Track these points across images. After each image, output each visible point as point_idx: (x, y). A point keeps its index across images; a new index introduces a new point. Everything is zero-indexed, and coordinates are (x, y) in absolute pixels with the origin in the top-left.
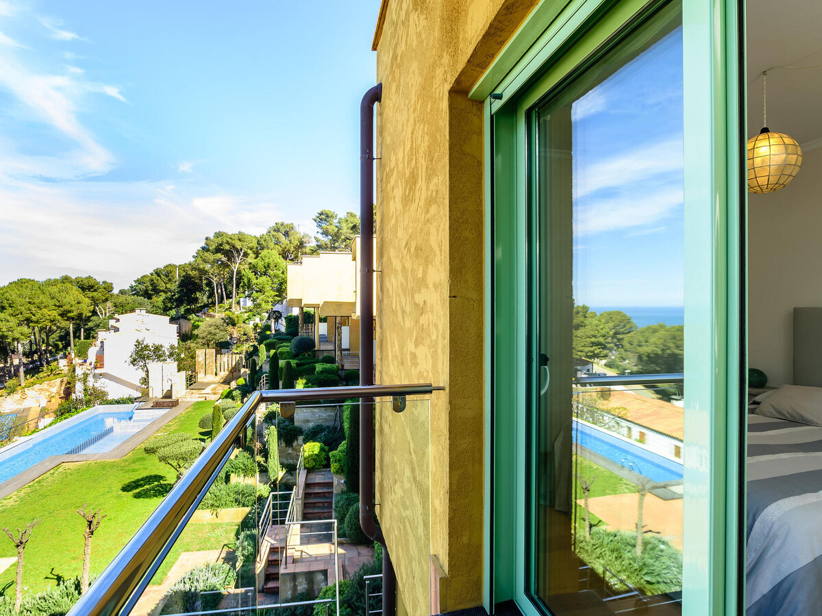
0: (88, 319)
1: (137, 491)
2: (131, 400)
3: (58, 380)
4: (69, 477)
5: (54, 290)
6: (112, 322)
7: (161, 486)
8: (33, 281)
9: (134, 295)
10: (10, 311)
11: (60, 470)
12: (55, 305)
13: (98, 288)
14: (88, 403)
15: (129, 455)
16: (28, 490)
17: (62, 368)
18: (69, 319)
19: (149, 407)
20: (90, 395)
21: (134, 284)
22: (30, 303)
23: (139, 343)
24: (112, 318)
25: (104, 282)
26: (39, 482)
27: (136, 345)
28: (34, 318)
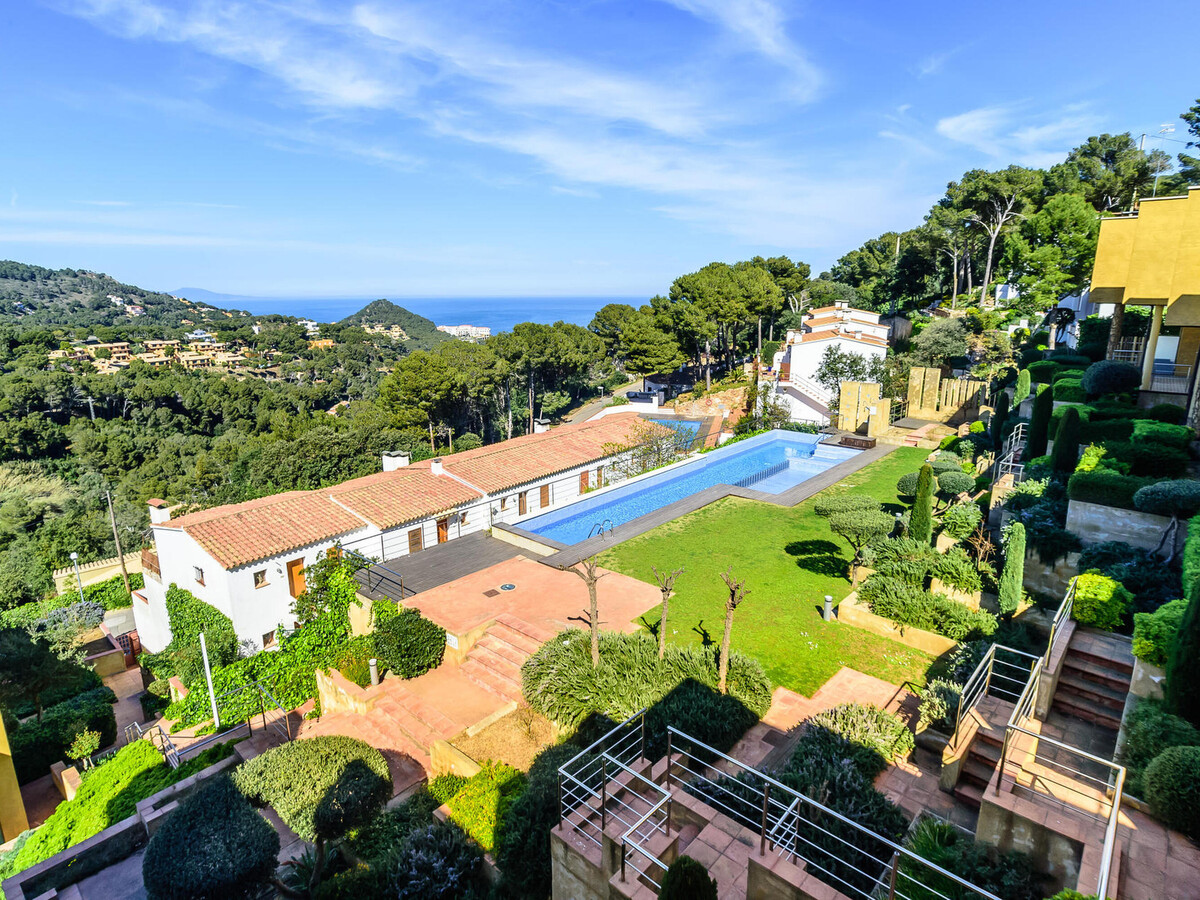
0: (779, 314)
1: (803, 557)
2: (815, 429)
3: (742, 389)
4: (734, 515)
5: (743, 276)
6: (805, 319)
7: (832, 559)
8: (724, 265)
9: (835, 281)
10: (699, 302)
11: (726, 503)
12: (743, 296)
13: (793, 272)
14: (767, 425)
15: (803, 504)
16: (693, 518)
17: (747, 374)
18: (757, 313)
19: (836, 443)
20: (770, 415)
21: (837, 265)
22: (718, 292)
23: (831, 352)
24: (805, 313)
25: (800, 264)
26: (704, 512)
27: (827, 355)
28: (721, 312)
